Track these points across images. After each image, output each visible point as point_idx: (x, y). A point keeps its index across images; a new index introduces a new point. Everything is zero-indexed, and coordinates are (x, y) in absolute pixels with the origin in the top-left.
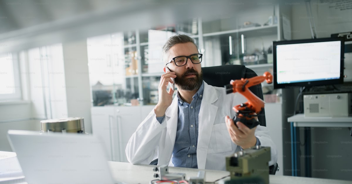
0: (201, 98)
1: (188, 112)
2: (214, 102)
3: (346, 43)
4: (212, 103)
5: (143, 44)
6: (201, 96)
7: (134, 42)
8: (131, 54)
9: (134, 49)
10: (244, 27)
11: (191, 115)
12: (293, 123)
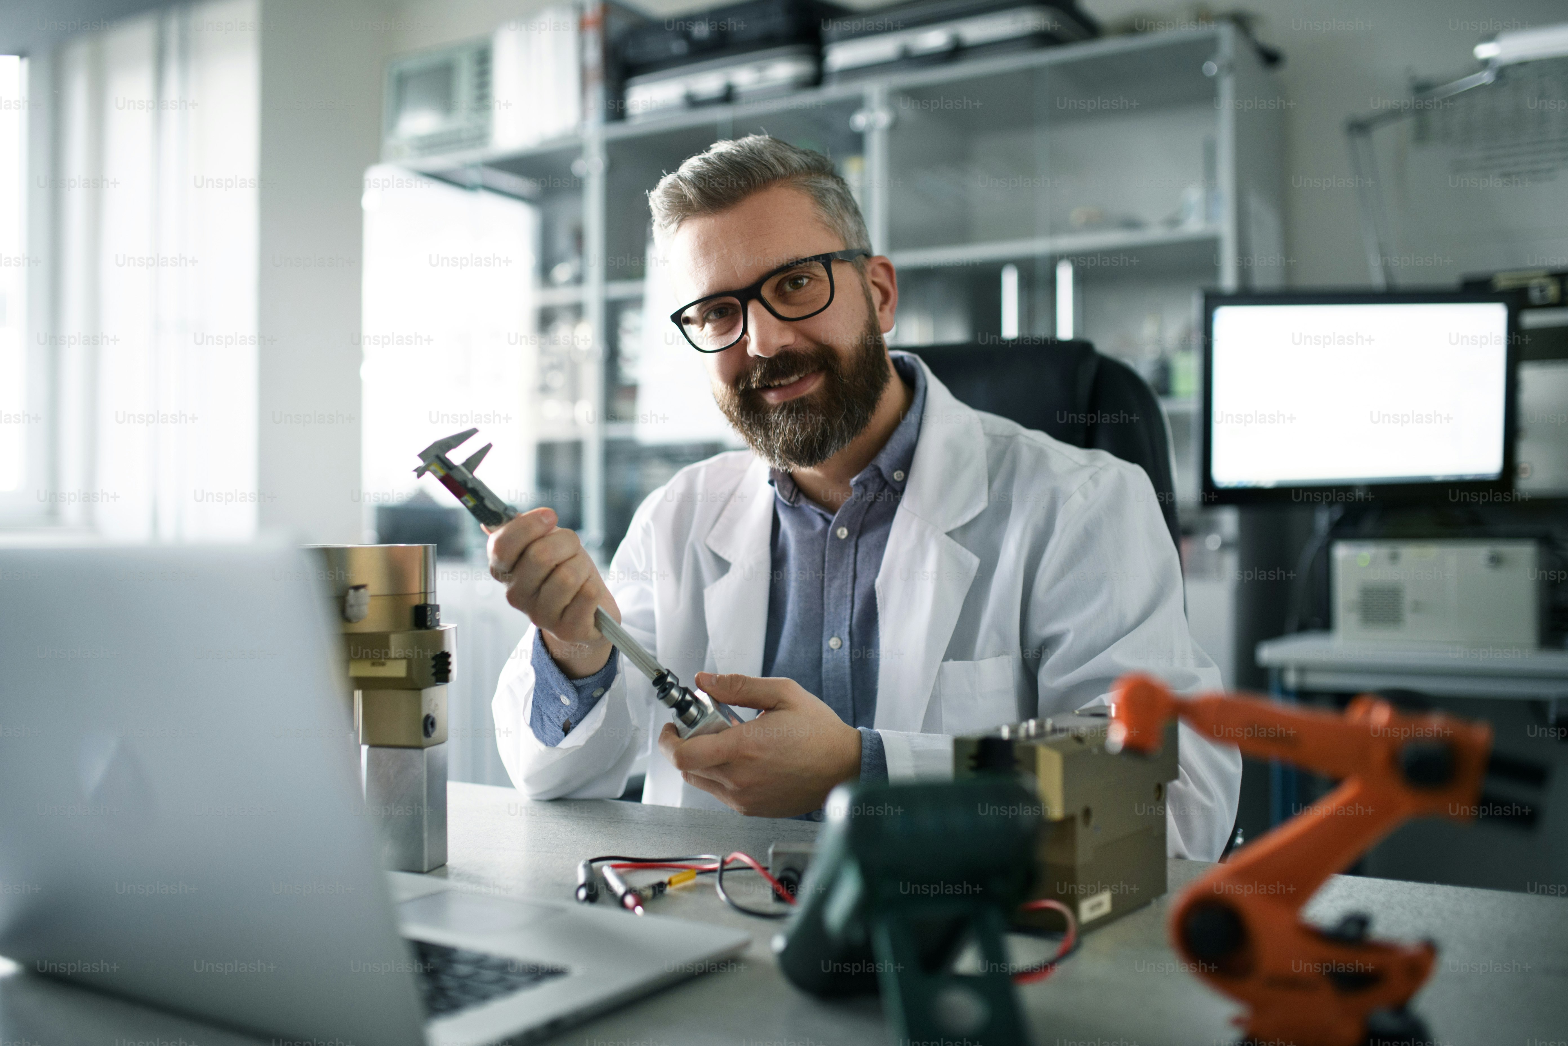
0: (898, 491)
1: (818, 558)
2: (960, 522)
3: (1531, 319)
4: (952, 527)
5: (620, 290)
6: (898, 475)
7: (579, 280)
8: (563, 331)
9: (577, 310)
10: (1071, 230)
11: (831, 580)
12: (1281, 670)
